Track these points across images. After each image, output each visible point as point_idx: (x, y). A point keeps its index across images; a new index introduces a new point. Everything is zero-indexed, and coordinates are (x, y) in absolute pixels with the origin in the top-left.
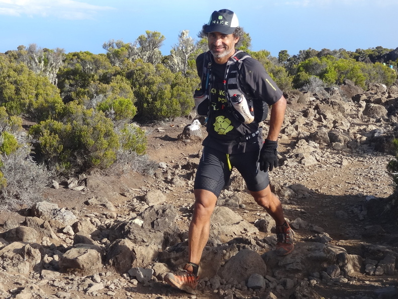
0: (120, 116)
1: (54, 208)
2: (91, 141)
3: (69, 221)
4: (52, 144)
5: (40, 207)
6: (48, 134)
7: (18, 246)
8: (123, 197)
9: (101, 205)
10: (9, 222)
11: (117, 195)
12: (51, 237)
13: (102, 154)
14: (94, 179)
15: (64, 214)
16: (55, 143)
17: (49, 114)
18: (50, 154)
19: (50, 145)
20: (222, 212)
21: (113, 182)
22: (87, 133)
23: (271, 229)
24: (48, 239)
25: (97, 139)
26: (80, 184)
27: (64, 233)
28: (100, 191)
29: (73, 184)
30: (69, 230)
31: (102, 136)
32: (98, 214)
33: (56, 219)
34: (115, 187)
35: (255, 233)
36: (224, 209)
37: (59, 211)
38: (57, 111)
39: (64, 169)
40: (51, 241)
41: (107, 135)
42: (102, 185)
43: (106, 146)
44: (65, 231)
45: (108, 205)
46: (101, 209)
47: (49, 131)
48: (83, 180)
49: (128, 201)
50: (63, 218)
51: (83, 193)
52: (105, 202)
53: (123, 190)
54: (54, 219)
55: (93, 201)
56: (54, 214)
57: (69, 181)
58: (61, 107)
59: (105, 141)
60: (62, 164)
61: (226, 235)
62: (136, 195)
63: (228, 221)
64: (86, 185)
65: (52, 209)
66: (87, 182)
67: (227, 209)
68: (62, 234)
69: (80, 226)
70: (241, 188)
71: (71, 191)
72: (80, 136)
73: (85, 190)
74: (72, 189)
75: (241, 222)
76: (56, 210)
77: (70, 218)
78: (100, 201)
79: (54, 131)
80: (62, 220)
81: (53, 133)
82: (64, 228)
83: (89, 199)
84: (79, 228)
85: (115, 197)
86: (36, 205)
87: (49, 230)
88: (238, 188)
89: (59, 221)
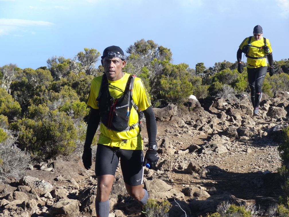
0: (77, 115)
1: (36, 180)
2: (58, 134)
3: (48, 189)
4: (28, 136)
5: (26, 180)
6: (25, 129)
7: (19, 202)
8: (81, 176)
9: (67, 181)
10: (6, 190)
11: (77, 174)
12: (37, 199)
13: (66, 143)
14: (59, 163)
15: (44, 184)
16: (30, 136)
17: (24, 114)
18: (27, 144)
19: (27, 138)
20: (158, 183)
21: (73, 165)
22: (55, 128)
23: (193, 194)
24: (35, 200)
25: (62, 132)
26: (49, 166)
27: (46, 198)
28: (64, 171)
29: (44, 166)
30: (49, 195)
31: (66, 129)
32: (66, 187)
33: (38, 188)
34: (75, 169)
35: (182, 197)
36: (159, 181)
37: (41, 182)
38: (30, 111)
39: (36, 155)
40: (37, 202)
41: (70, 129)
42: (65, 167)
43: (68, 137)
44: (46, 196)
45: (72, 181)
46: (67, 184)
47: (25, 127)
48: (51, 164)
49: (86, 179)
50: (43, 187)
51: (52, 173)
52: (69, 179)
53: (81, 171)
54: (37, 188)
55: (60, 178)
56: (37, 184)
57: (41, 165)
58: (33, 109)
59: (68, 134)
60: (35, 152)
61: (161, 198)
62: (91, 175)
63: (162, 189)
64: (53, 167)
65: (35, 181)
66: (55, 165)
67: (161, 180)
68: (44, 198)
69: (57, 192)
70: (170, 169)
71: (43, 171)
72: (49, 130)
73: (54, 170)
74: (44, 170)
75: (172, 189)
76: (38, 181)
77: (48, 187)
78: (66, 178)
79: (29, 127)
80: (43, 188)
81: (28, 128)
82: (45, 194)
83: (57, 177)
84: (56, 193)
85: (75, 176)
86: (23, 178)
87: (35, 195)
88: (168, 169)
89: (41, 189)
